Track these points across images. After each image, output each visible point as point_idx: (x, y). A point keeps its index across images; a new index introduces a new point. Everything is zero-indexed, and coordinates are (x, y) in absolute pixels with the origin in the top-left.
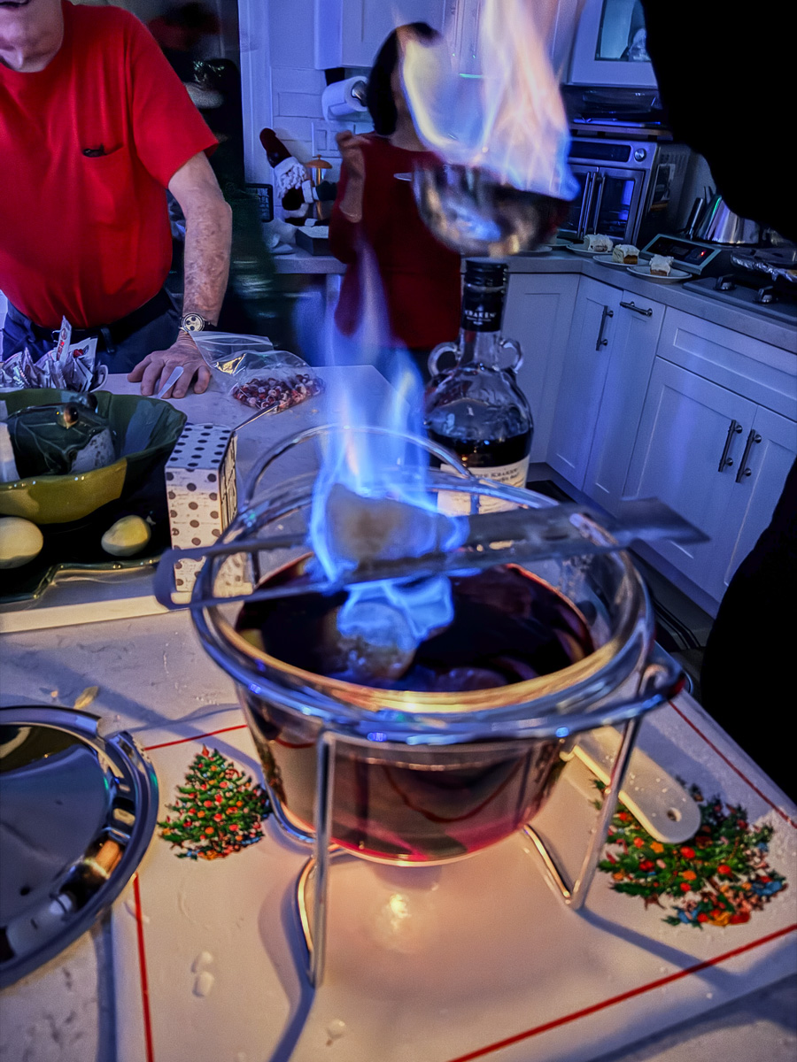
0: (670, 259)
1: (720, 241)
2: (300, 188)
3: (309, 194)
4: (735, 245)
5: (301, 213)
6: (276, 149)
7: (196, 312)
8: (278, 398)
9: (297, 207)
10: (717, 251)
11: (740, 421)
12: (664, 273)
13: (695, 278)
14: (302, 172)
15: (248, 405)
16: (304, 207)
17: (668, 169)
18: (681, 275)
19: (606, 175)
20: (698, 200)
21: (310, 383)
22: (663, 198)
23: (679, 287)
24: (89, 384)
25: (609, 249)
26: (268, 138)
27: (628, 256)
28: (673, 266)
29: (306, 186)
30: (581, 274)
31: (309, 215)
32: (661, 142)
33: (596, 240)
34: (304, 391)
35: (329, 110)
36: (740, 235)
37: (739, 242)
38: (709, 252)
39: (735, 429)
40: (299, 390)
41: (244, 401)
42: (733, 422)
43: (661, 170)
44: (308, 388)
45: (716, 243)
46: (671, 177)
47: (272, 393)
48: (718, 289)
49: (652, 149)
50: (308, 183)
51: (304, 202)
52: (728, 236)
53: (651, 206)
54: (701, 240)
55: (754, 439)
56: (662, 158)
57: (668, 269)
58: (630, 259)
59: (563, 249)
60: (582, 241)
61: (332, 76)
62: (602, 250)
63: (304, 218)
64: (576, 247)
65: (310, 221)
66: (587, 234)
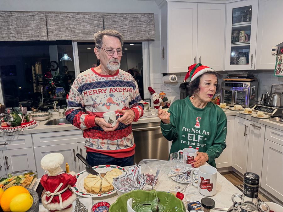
0: (263, 112)
2: (158, 100)
6: (152, 91)
9: (157, 104)
10: (276, 110)
13: (272, 117)
14: (159, 96)
16: (159, 104)
18: (267, 116)
20: (263, 94)
22: (254, 95)
23: (268, 120)
25: (242, 109)
26: (150, 89)
27: (249, 111)
29: (160, 99)
30: (235, 115)
31: (160, 105)
33: (238, 107)
35: (164, 82)
43: (252, 88)
46: (255, 89)
48: (281, 121)
49: (249, 84)
51: (159, 102)
52: (278, 104)
53: (251, 97)
56: (251, 86)
57: (263, 115)
59: (228, 109)
60: (233, 107)
61: (165, 75)
62: (240, 110)
63: (159, 106)
64: (232, 108)
65: (161, 107)
66: (234, 105)
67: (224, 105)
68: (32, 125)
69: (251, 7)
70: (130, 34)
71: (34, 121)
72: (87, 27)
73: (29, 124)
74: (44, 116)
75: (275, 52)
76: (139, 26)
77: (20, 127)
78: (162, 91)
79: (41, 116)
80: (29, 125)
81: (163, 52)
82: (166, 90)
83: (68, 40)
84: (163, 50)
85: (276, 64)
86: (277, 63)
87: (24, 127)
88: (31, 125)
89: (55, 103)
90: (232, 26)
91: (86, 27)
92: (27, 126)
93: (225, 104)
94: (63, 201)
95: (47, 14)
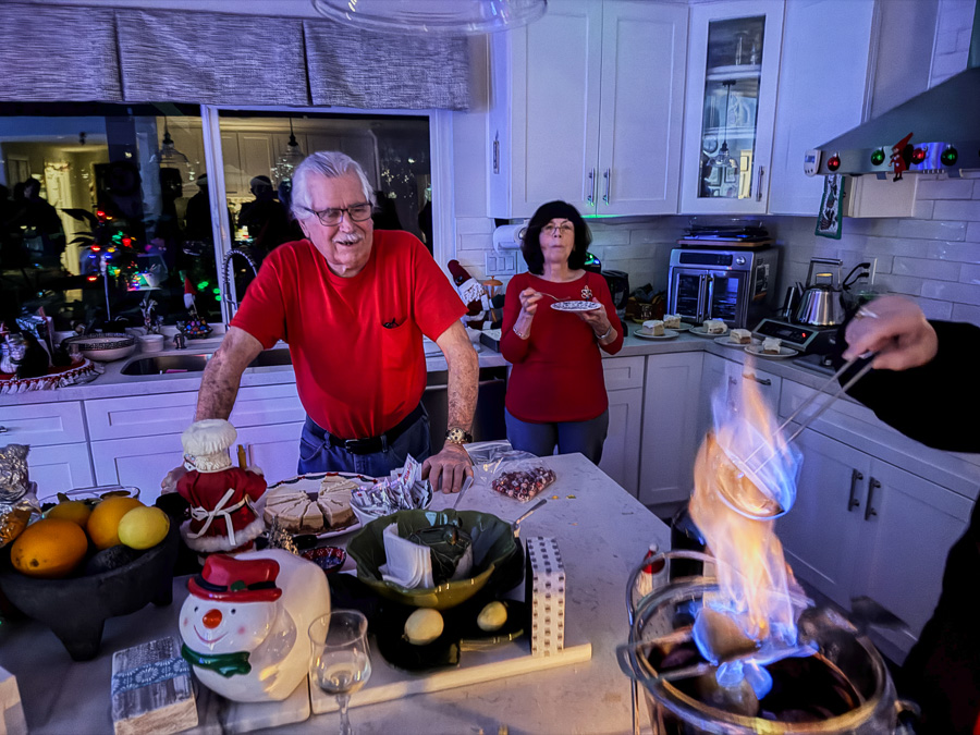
0: (778, 341)
1: (816, 323)
2: (480, 301)
3: (487, 304)
4: (828, 326)
5: (479, 317)
6: (461, 274)
7: (458, 426)
8: (528, 489)
9: (477, 313)
10: (816, 333)
11: (859, 470)
12: (775, 352)
13: (801, 355)
14: (480, 289)
15: (507, 495)
16: (482, 313)
17: (764, 268)
18: (790, 352)
19: (715, 275)
20: (790, 289)
21: (547, 475)
22: (763, 289)
23: (790, 363)
24: (426, 499)
25: (725, 330)
26: (454, 265)
27: (743, 338)
28: (782, 345)
29: (484, 299)
30: (704, 351)
31: (486, 319)
32: (755, 250)
33: (714, 324)
34: (544, 482)
35: (499, 245)
36: (831, 317)
37: (831, 323)
38: (810, 333)
39: (857, 476)
40: (541, 481)
41: (504, 492)
42: (855, 471)
43: (759, 270)
44: (546, 478)
45: (812, 325)
46: (767, 273)
47: (524, 485)
48: (822, 364)
49: (750, 256)
50: (485, 296)
51: (482, 309)
52: (821, 319)
53: (754, 298)
54: (799, 323)
55: (874, 484)
56: (759, 262)
57: (779, 349)
58: (745, 340)
59: (687, 331)
60: (701, 325)
61: (500, 222)
62: (719, 332)
63: (482, 322)
64: (697, 330)
65: (487, 324)
66: (705, 319)
67: (676, 321)
68: (83, 374)
69: (762, 19)
70: (391, 88)
71: (88, 363)
72: (253, 62)
73: (72, 371)
74: (117, 346)
75: (814, 166)
76: (420, 63)
77: (46, 379)
78: (492, 274)
79: (108, 346)
80: (73, 375)
81: (496, 152)
82: (504, 273)
83: (189, 101)
84: (496, 143)
85: (823, 199)
86: (824, 196)
87: (58, 378)
88: (80, 373)
89: (148, 305)
90: (707, 74)
91: (247, 62)
92: (66, 377)
93: (678, 316)
94: (235, 530)
95: (118, 16)
